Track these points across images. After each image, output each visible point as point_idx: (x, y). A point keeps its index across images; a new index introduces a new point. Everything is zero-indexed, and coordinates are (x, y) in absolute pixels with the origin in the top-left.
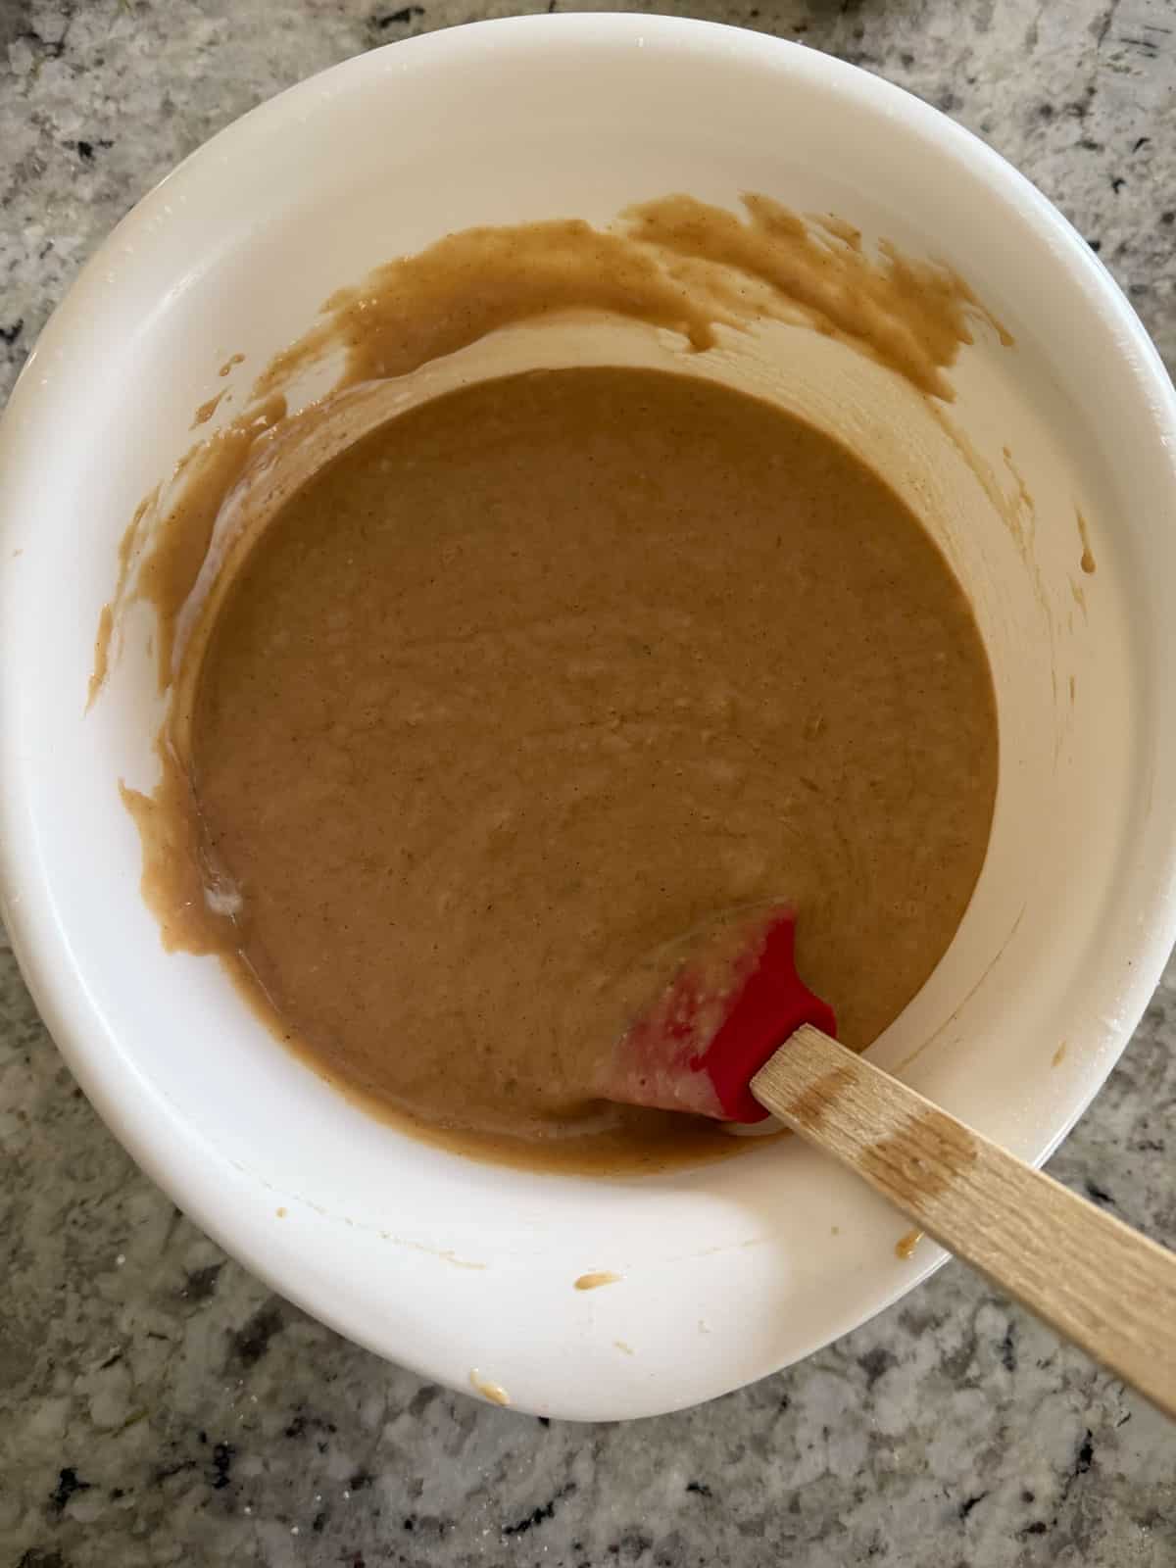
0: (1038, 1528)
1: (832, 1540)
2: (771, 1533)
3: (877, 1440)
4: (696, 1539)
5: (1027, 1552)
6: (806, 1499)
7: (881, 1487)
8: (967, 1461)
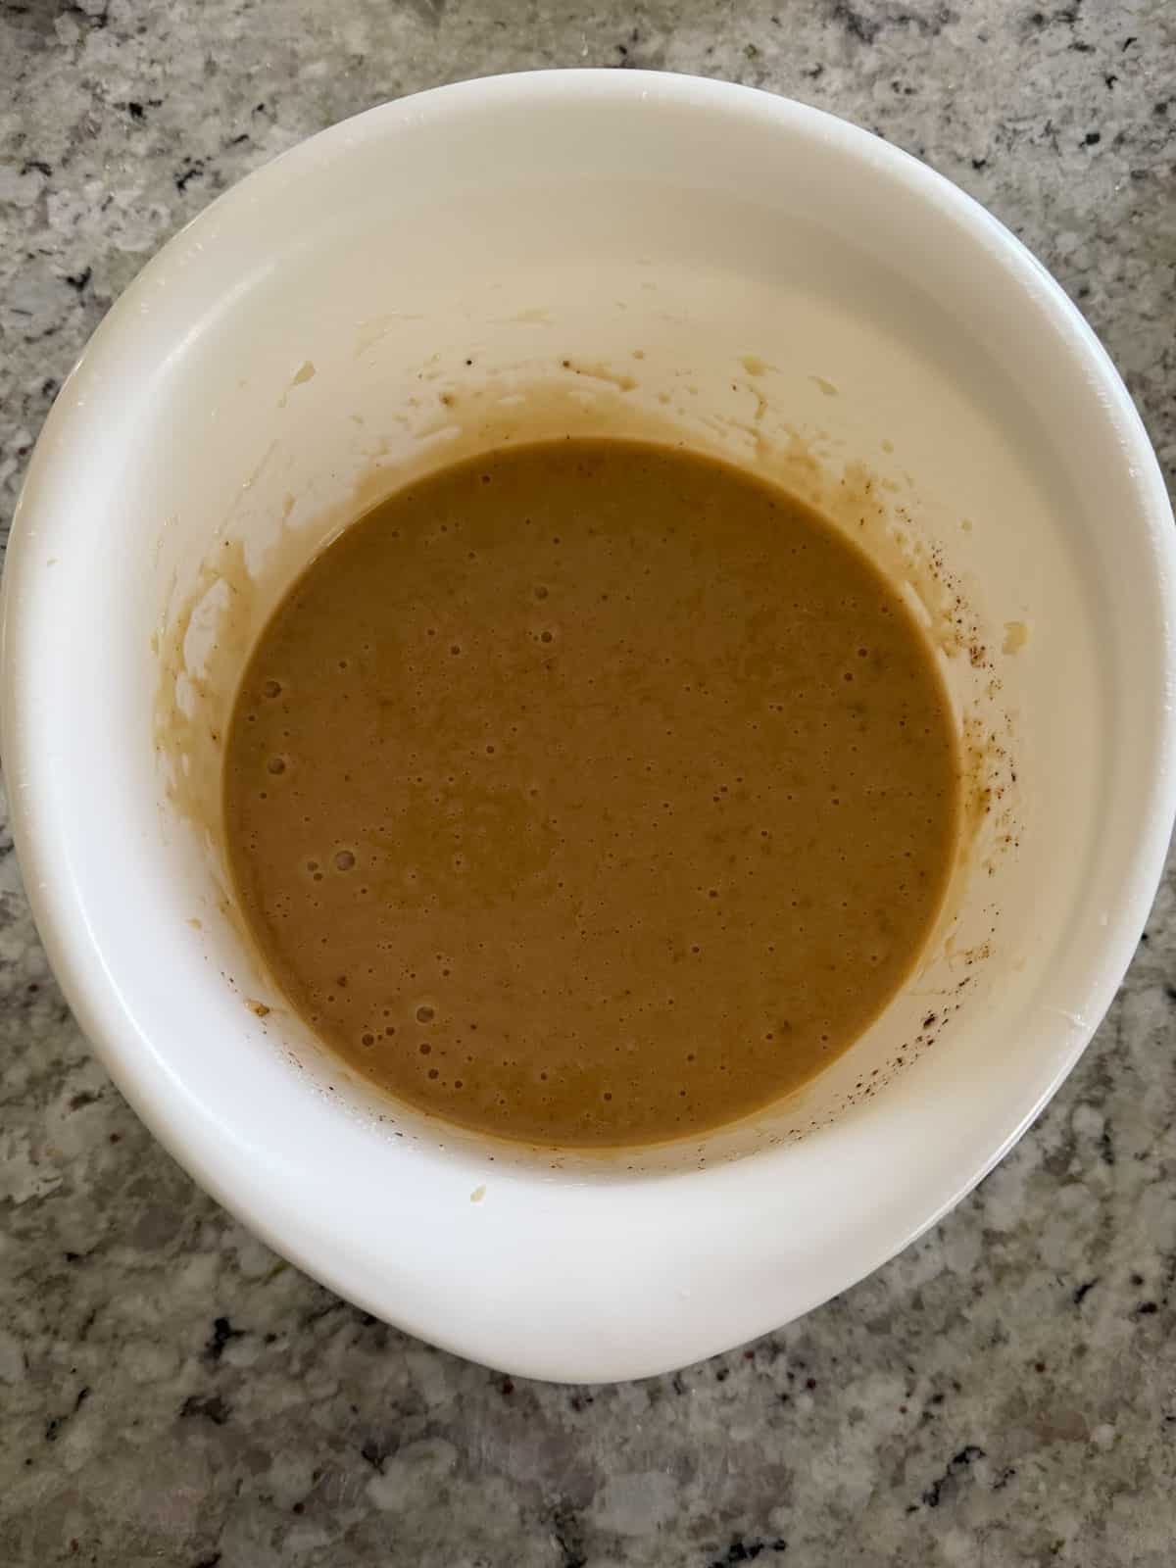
0: (1149, 1309)
1: (956, 1333)
2: (898, 1330)
3: (990, 1237)
4: (827, 1340)
5: (1141, 1331)
6: (928, 1297)
7: (998, 1280)
8: (1076, 1250)
